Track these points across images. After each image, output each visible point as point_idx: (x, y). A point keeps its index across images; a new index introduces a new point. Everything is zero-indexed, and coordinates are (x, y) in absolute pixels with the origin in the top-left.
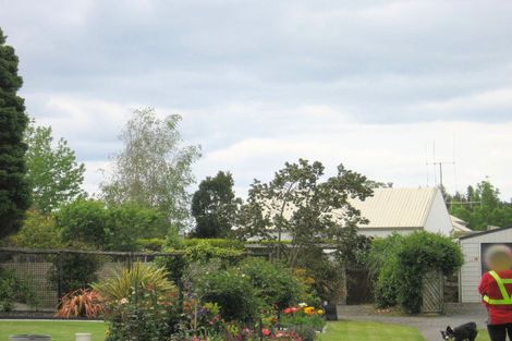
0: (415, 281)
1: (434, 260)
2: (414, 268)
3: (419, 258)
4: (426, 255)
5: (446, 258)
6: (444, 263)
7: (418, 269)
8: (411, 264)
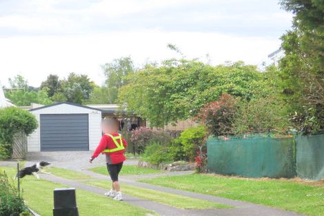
0: (8, 138)
1: (20, 125)
2: (8, 130)
3: (11, 124)
4: (15, 122)
5: (28, 123)
6: (27, 127)
7: (10, 131)
8: (5, 128)
